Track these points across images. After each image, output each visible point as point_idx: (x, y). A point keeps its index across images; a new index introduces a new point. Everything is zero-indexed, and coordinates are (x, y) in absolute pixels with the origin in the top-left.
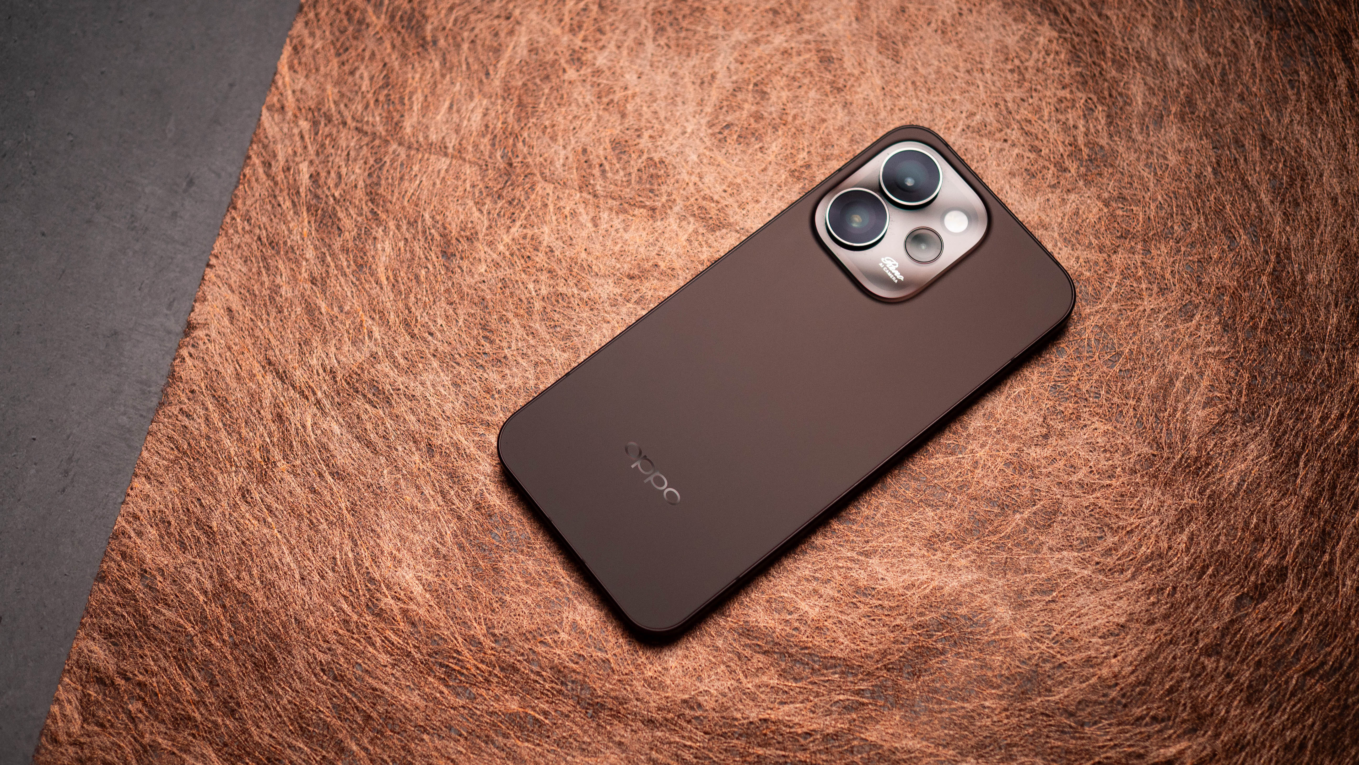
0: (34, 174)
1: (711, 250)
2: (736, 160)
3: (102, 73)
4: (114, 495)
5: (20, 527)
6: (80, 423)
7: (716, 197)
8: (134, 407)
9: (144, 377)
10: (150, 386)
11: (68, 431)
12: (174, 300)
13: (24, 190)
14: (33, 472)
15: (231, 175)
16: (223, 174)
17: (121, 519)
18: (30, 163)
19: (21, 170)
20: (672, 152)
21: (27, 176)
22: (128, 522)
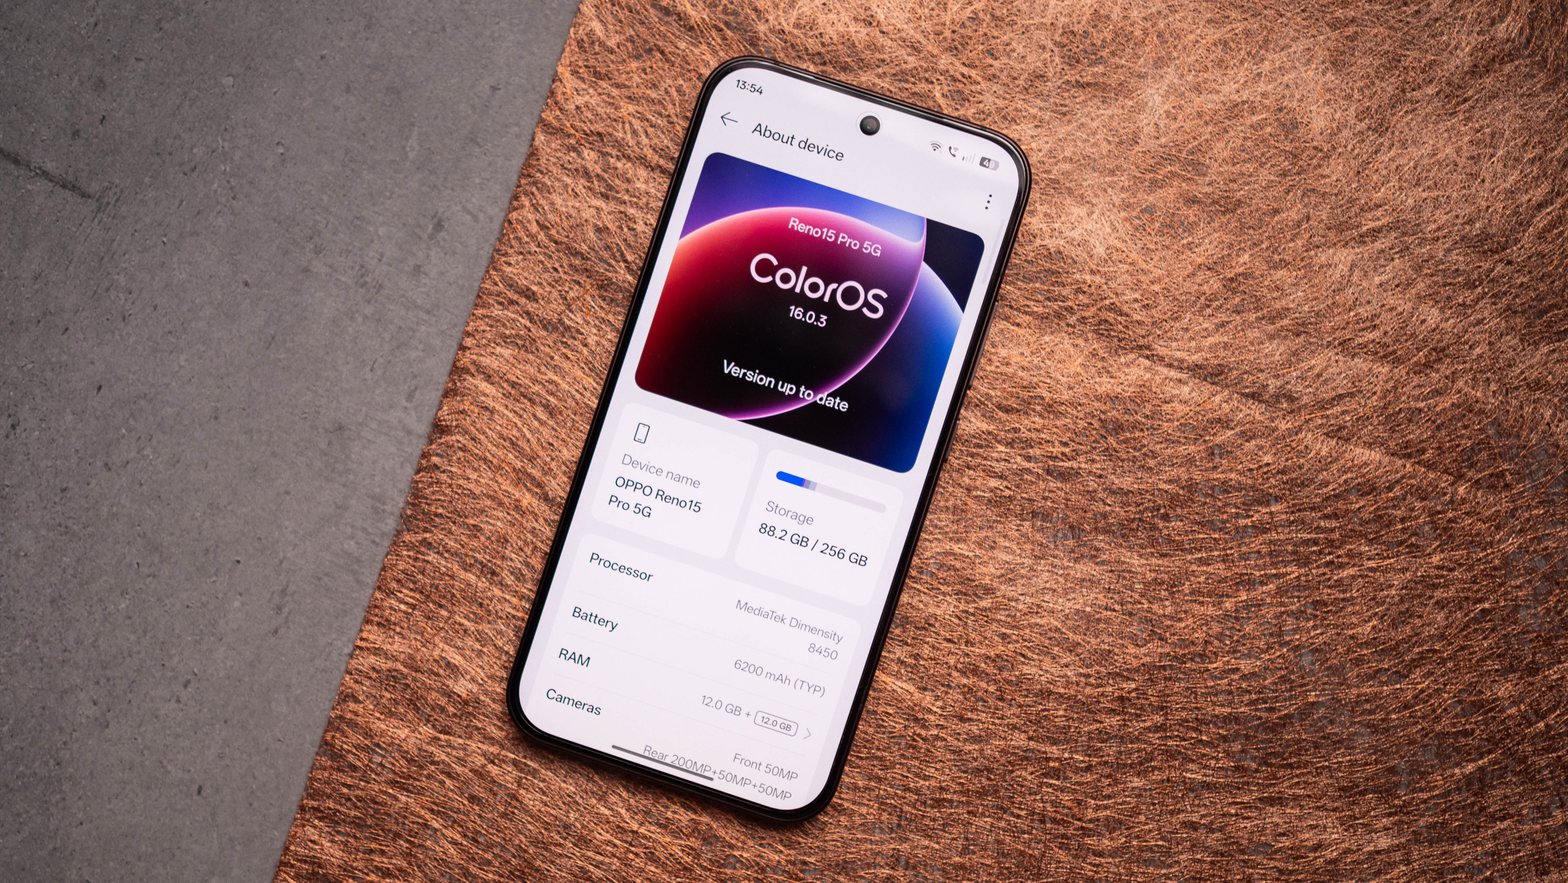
0: (234, 198)
1: (1112, 381)
2: (1156, 258)
3: (322, 57)
4: (339, 644)
5: (222, 674)
6: (295, 545)
7: (1125, 308)
8: (364, 530)
9: (377, 490)
10: (384, 504)
11: (281, 555)
12: (416, 389)
13: (220, 220)
14: (237, 604)
15: (491, 219)
16: (481, 216)
17: (347, 677)
18: (228, 182)
19: (216, 192)
20: (1073, 240)
21: (224, 199)
22: (356, 682)
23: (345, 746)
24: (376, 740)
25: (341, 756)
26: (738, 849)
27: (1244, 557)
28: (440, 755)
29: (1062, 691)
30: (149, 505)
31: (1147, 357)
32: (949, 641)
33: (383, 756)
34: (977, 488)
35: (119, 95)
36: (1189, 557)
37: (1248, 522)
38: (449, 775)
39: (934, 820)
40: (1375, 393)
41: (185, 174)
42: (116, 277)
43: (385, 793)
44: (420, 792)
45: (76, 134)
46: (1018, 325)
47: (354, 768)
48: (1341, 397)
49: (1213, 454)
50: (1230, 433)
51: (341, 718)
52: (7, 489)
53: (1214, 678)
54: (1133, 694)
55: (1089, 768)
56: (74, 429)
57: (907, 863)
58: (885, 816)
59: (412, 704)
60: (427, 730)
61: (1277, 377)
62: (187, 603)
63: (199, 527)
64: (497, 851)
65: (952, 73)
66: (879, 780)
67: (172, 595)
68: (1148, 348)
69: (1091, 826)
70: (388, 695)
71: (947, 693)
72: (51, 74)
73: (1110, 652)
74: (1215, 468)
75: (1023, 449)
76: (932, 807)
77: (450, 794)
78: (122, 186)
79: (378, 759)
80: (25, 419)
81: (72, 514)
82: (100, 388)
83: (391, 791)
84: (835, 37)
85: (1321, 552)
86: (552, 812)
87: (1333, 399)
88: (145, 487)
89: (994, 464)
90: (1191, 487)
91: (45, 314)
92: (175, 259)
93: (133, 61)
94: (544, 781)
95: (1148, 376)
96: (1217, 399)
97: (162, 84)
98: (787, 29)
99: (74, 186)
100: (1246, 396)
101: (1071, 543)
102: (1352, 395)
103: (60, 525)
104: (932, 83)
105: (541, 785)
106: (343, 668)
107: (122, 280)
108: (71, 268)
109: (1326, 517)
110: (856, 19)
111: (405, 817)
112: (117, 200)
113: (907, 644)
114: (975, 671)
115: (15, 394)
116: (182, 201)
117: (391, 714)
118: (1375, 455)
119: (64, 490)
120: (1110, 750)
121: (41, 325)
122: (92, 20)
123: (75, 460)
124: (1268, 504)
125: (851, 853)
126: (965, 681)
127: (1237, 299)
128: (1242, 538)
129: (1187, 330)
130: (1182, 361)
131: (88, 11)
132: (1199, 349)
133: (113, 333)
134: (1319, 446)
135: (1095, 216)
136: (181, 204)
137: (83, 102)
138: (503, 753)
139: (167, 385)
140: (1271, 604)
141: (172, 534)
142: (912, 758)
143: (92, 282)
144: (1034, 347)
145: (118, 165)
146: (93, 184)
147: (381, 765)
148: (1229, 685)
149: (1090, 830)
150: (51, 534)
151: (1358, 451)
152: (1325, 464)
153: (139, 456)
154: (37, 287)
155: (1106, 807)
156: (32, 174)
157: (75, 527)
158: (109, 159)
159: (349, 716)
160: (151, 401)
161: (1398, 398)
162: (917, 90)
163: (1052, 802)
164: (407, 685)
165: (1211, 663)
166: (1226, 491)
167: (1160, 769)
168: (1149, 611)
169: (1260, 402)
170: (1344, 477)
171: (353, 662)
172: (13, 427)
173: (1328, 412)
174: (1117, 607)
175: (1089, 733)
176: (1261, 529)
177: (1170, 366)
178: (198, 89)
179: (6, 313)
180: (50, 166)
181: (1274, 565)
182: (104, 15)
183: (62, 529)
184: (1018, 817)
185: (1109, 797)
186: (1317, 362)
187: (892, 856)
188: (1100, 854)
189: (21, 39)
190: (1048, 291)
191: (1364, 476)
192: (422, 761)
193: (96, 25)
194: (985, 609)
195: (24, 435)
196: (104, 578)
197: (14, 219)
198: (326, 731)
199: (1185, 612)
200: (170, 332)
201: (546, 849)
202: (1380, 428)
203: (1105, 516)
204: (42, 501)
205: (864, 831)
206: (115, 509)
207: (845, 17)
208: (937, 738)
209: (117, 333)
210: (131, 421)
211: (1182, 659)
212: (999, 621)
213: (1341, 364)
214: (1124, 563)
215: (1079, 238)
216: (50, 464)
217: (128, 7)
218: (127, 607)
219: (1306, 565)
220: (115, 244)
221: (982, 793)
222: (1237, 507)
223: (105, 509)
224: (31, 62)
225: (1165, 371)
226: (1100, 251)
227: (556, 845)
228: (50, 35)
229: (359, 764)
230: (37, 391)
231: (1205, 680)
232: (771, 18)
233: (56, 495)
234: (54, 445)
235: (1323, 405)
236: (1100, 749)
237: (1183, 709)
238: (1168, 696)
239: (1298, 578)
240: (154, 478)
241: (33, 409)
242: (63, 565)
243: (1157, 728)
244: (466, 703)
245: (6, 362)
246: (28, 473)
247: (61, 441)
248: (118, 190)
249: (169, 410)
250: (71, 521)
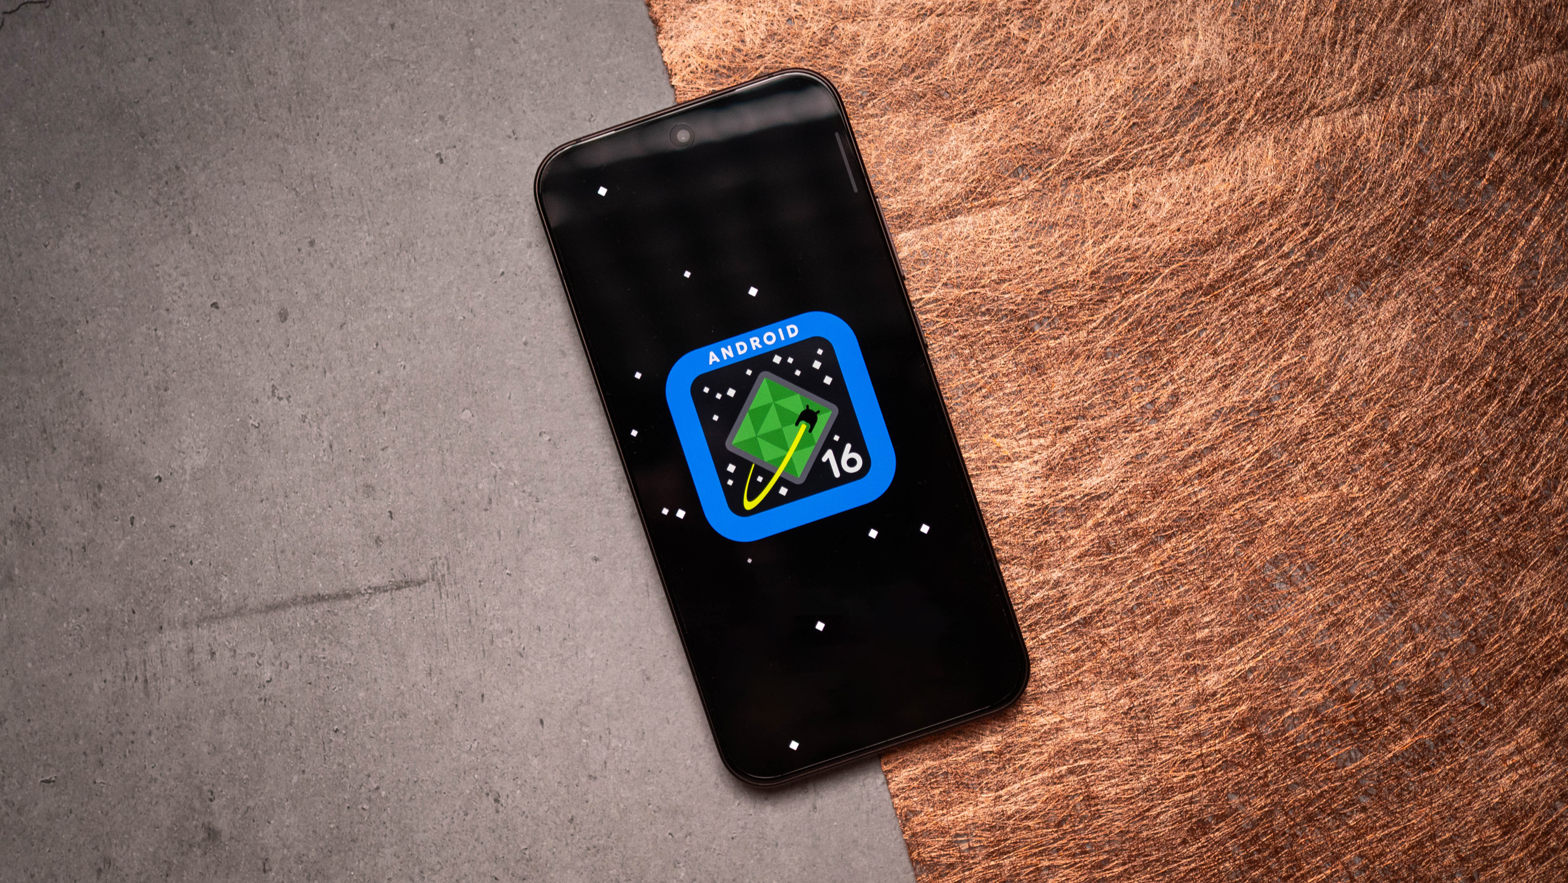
0: (537, 501)
1: (1306, 151)
2: (1270, 35)
3: (525, 344)
5: (797, 870)
13: (539, 525)
17: (896, 801)
18: (524, 491)
19: (520, 506)
20: (1198, 66)
21: (530, 508)
22: (905, 799)
23: (933, 854)
24: (953, 832)
25: (936, 864)
26: (1287, 709)
27: (1501, 211)
28: (1011, 809)
29: (1440, 411)
30: (646, 783)
31: (1318, 115)
32: (1330, 436)
33: (968, 841)
34: (1264, 307)
35: (389, 488)
36: (1460, 241)
37: (1484, 181)
38: (1027, 818)
39: (1417, 579)
40: (1506, 17)
41: (486, 510)
42: (491, 628)
43: (989, 867)
44: (1015, 847)
45: (378, 541)
46: (1204, 161)
47: (951, 866)
48: (1483, 38)
49: (1420, 151)
50: (1421, 127)
51: (914, 835)
52: (527, 852)
53: (1545, 319)
54: (1494, 375)
55: (1503, 455)
56: (545, 767)
57: (1420, 626)
58: (1378, 604)
59: (958, 785)
60: (987, 797)
61: (1425, 59)
62: (730, 836)
63: (697, 771)
64: (1107, 848)
65: (1013, 7)
66: (1354, 579)
67: (714, 839)
68: (1313, 106)
69: (1537, 496)
70: (937, 791)
71: (1356, 477)
72: (324, 509)
73: (1454, 355)
74: (1431, 160)
75: (1278, 251)
76: (1409, 570)
77: (1039, 832)
78: (444, 555)
79: (964, 846)
80: (501, 788)
81: (591, 834)
82: (542, 722)
83: (993, 863)
84: (907, 45)
85: (1554, 165)
86: (1126, 787)
87: (1479, 44)
88: (632, 772)
89: (1265, 278)
90: (1422, 186)
91: (457, 697)
92: (527, 580)
93: (381, 452)
94: (1103, 768)
95: (1329, 128)
96: (1393, 106)
97: (416, 454)
98: (866, 65)
99: (406, 582)
100: (1413, 89)
101: (1363, 295)
102: (1491, 31)
103: (589, 849)
104: (1005, 26)
105: (1104, 773)
106: (887, 796)
107: (497, 626)
108: (451, 647)
109: (1539, 137)
110: (913, 20)
111: (1018, 875)
112: (448, 568)
113: (1299, 462)
114: (1365, 445)
115: (479, 775)
116: (499, 532)
117: (950, 804)
118: (1540, 63)
119: (571, 820)
120: (1507, 430)
121: (460, 707)
122: (326, 445)
123: (563, 791)
124: (1489, 159)
125: (1373, 651)
126: (1363, 457)
127: (1353, 22)
128: (1489, 197)
129: (1332, 73)
130: (1346, 98)
131: (317, 440)
132: (1351, 81)
133: (521, 672)
134: (1494, 87)
135: (1201, 37)
136: (500, 536)
137: (366, 512)
138: (1057, 770)
139: (592, 681)
140: (1547, 232)
141: (680, 792)
142: (1366, 545)
143: (476, 646)
144: (1228, 169)
145: (428, 541)
146: (420, 569)
147: (970, 848)
148: (1560, 314)
149: (1537, 500)
150: (587, 861)
151: (1526, 69)
152: (1507, 98)
153: (610, 751)
154: (435, 680)
155: (1537, 474)
156: (367, 596)
157: (601, 842)
158: (419, 541)
159: (919, 829)
160: (588, 703)
161: (1525, 8)
162: (998, 40)
163: (1493, 500)
164: (946, 773)
165: (1534, 308)
166: (1452, 172)
167: (1555, 416)
168: (1460, 303)
169: (1426, 87)
170: (1531, 96)
171: (892, 785)
172: (497, 801)
173: (1483, 56)
174: (1433, 319)
175: (1483, 427)
176: (1497, 181)
177: (1340, 108)
178: (448, 438)
179: (426, 718)
180: (376, 581)
181: (1527, 201)
182: (332, 434)
183: (593, 850)
184: (1478, 530)
185: (1534, 464)
186: (1447, 23)
187: (1406, 630)
188: (1558, 513)
189: (280, 500)
190: (1208, 119)
191: (1544, 84)
192: (999, 823)
193: (331, 447)
194: (1338, 392)
195: (510, 801)
196: (652, 864)
197: (378, 641)
198: (910, 854)
199: (1487, 284)
200: (565, 639)
201: (1143, 819)
202: (1530, 40)
203: (1374, 256)
204: (561, 841)
205: (1371, 627)
206: (622, 806)
207: (901, 23)
208: (1373, 516)
209: (524, 670)
210: (585, 729)
211: (1510, 322)
212: (1354, 395)
213: (1465, 13)
214: (1415, 282)
215: (1202, 62)
216: (546, 808)
217: (346, 414)
218: (687, 873)
219: (1551, 183)
220: (472, 603)
221: (1436, 533)
222: (1468, 178)
223: (614, 811)
224: (301, 512)
225: (1338, 114)
226: (1224, 60)
227: (1148, 810)
228: (301, 481)
229: (953, 860)
230: (495, 760)
231: (1540, 324)
232: (847, 66)
233: (568, 829)
234: (539, 791)
235: (1474, 54)
236: (1500, 434)
237: (1539, 358)
238: (1521, 356)
239: (1552, 197)
240: (634, 759)
241: (502, 776)
242: (614, 878)
243: (1531, 387)
244: (1000, 753)
245: (454, 755)
246: (535, 828)
247: (542, 784)
248: (443, 560)
249: (607, 699)
250: (594, 839)
